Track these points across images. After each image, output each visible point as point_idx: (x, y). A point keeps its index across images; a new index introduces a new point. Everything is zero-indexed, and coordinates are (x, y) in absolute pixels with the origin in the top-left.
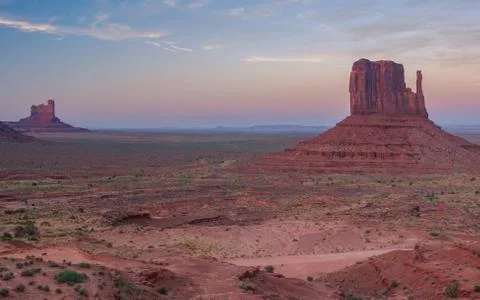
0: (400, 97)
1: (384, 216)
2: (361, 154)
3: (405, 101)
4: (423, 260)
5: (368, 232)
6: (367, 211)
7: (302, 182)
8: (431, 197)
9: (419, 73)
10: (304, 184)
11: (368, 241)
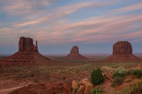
0: (32, 47)
1: (24, 77)
2: (21, 61)
3: (33, 48)
4: (30, 88)
5: (18, 82)
6: (19, 76)
7: (3, 69)
8: (38, 72)
9: (37, 41)
10: (4, 70)
11: (18, 84)
